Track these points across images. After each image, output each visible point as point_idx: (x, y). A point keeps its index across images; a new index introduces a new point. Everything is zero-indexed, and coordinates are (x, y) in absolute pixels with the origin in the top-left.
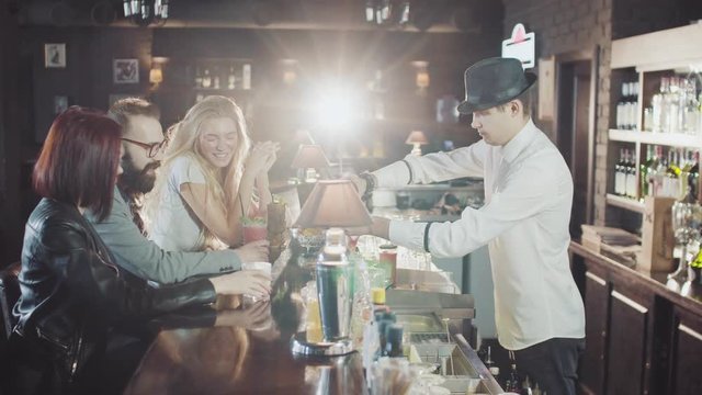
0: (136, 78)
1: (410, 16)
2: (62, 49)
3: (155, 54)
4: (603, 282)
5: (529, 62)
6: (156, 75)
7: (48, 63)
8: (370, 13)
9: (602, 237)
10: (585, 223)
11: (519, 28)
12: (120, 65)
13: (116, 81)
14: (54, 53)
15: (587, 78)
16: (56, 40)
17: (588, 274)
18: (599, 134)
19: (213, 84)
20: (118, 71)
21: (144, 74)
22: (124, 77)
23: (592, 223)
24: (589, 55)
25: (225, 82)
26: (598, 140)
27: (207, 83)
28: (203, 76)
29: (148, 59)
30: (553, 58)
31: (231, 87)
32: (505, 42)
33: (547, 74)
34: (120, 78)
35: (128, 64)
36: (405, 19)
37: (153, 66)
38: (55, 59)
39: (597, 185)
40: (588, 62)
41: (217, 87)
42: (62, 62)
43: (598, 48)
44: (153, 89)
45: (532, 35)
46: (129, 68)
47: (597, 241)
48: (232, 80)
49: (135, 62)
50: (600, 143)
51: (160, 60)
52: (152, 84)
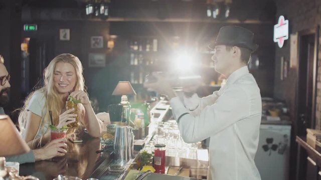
0: (102, 46)
1: (230, 14)
2: (68, 31)
3: (111, 34)
4: (315, 164)
5: (285, 36)
6: (111, 44)
7: (62, 38)
8: (209, 13)
9: (317, 137)
10: (310, 128)
11: (282, 18)
12: (94, 39)
13: (92, 47)
14: (64, 33)
15: (313, 45)
16: (65, 27)
17: (309, 158)
18: (318, 76)
19: (139, 49)
20: (93, 42)
21: (105, 43)
22: (96, 45)
23: (314, 128)
24: (313, 31)
25: (144, 48)
26: (318, 79)
27: (136, 48)
28: (134, 45)
29: (108, 36)
30: (297, 33)
31: (148, 50)
32: (276, 26)
33: (294, 42)
34: (94, 45)
35: (97, 39)
36: (227, 15)
37: (110, 40)
38: (65, 36)
39: (317, 105)
40: (313, 36)
41: (141, 50)
42: (68, 38)
43: (319, 27)
44: (109, 50)
45: (287, 21)
46: (98, 41)
47: (314, 139)
48: (148, 46)
49: (101, 38)
50: (319, 81)
51: (113, 37)
52: (109, 49)
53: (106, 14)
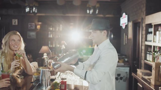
0: (34, 28)
1: (98, 12)
2: (17, 20)
3: (39, 22)
4: (141, 86)
5: (126, 23)
6: (38, 27)
7: (13, 24)
8: (88, 12)
9: (142, 73)
10: (139, 68)
11: (124, 14)
12: (30, 24)
13: (29, 28)
14: (15, 21)
15: (139, 27)
16: (15, 18)
17: (138, 84)
18: (142, 43)
19: (53, 29)
20: (29, 26)
21: (36, 26)
22: (31, 27)
23: (141, 69)
24: (140, 21)
26: (142, 44)
27: (51, 29)
28: (50, 27)
29: (37, 23)
30: (132, 22)
31: (57, 30)
32: (121, 18)
33: (130, 26)
34: (30, 27)
35: (32, 24)
36: (97, 12)
37: (38, 25)
38: (15, 23)
39: (142, 57)
40: (140, 22)
41: (54, 30)
42: (17, 24)
43: (142, 18)
44: (38, 30)
45: (127, 16)
46: (32, 25)
47: (141, 74)
48: (57, 28)
49: (34, 24)
50: (143, 45)
51: (40, 23)
52: (38, 29)
53: (36, 12)
